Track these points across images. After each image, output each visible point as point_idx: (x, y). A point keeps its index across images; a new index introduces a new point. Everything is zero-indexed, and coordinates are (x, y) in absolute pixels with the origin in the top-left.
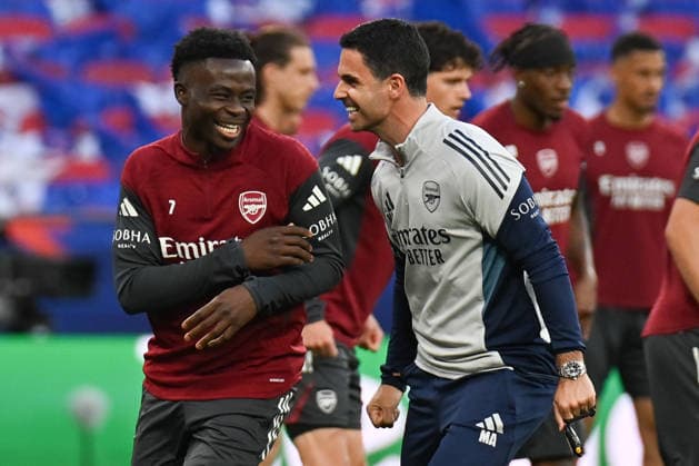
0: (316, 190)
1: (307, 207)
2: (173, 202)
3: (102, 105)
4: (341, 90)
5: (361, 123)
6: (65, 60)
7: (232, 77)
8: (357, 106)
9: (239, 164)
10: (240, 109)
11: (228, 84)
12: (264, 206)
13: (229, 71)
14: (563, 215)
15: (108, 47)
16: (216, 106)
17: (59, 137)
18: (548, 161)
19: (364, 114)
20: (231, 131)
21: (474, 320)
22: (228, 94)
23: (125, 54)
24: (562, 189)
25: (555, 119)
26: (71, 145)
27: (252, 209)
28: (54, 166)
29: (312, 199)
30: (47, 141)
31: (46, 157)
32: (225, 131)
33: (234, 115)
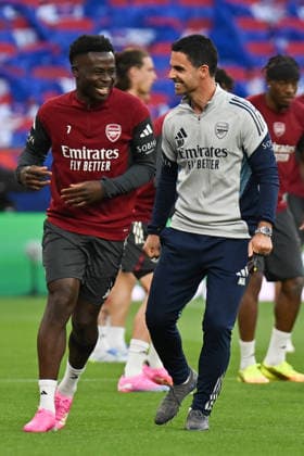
0: (148, 127)
1: (142, 136)
2: (69, 127)
3: (43, 90)
4: (173, 74)
5: (183, 91)
6: (24, 65)
7: (103, 62)
8: (182, 82)
9: (106, 108)
10: (109, 79)
11: (101, 66)
12: (119, 133)
13: (101, 58)
14: (286, 158)
15: (46, 60)
16: (95, 78)
17: (20, 107)
18: (280, 129)
19: (186, 86)
20: (104, 91)
21: (234, 201)
22: (102, 71)
23: (54, 63)
24: (285, 144)
25: (286, 107)
26: (26, 111)
27: (113, 134)
28: (17, 122)
29: (145, 131)
30: (13, 109)
31: (13, 118)
32: (101, 91)
33: (105, 82)
